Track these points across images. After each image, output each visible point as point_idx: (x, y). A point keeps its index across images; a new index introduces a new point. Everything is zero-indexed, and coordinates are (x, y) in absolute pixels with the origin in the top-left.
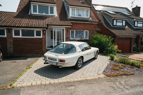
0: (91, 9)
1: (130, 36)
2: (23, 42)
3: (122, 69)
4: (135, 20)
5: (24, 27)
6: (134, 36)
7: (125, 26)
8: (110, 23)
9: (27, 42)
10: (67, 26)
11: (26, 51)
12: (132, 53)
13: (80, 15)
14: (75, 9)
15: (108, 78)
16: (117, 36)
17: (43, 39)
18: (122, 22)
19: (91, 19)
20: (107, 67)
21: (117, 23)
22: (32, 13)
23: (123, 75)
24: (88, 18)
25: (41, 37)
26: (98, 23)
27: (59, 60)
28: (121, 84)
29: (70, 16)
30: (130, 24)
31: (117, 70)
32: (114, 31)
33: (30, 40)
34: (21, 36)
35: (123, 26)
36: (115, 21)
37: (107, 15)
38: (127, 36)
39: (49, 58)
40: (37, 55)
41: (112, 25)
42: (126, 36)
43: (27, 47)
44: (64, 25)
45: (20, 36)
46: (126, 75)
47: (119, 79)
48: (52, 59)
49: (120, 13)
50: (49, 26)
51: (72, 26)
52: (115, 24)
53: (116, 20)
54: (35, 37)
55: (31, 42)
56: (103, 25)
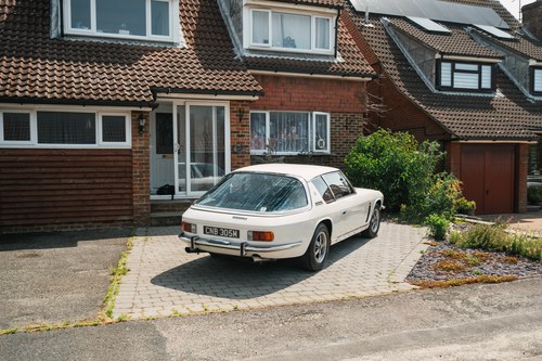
0: (339, 15)
1: (511, 138)
2: (44, 170)
3: (474, 265)
4: (532, 63)
5: (54, 101)
6: (530, 139)
7: (493, 90)
8: (424, 77)
9: (64, 170)
10: (241, 93)
11: (59, 209)
12: (523, 213)
13: (289, 42)
14: (270, 12)
15: (428, 290)
16: (458, 138)
17: (136, 156)
18: (479, 72)
19: (339, 59)
20: (419, 263)
21: (456, 75)
22: (68, 29)
23: (476, 281)
24: (327, 56)
25: (127, 144)
26: (374, 77)
27: (251, 234)
28: (469, 304)
29: (246, 46)
30: (513, 83)
31: (458, 268)
32: (442, 116)
33: (78, 159)
34: (33, 143)
35: (481, 90)
36: (446, 68)
37: (411, 38)
38: (499, 138)
39: (207, 230)
40: (108, 226)
41: (432, 88)
42: (495, 138)
43: (61, 193)
44: (227, 92)
45: (29, 139)
46: (487, 282)
47: (463, 292)
48: (219, 232)
49: (466, 25)
50: (158, 95)
51: (261, 94)
52: (445, 81)
53: (449, 65)
54: (100, 144)
55: (81, 170)
56: (394, 87)
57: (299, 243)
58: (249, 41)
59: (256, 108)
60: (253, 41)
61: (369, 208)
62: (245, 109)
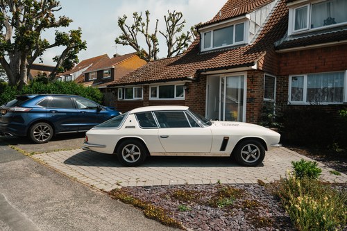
13: (330, 21)
25: (184, 98)
29: (289, 34)
50: (201, 73)
51: (251, 64)
54: (176, 98)
57: (104, 146)
58: (291, 30)
59: (294, 74)
60: (296, 29)
61: (226, 140)
62: (256, 75)
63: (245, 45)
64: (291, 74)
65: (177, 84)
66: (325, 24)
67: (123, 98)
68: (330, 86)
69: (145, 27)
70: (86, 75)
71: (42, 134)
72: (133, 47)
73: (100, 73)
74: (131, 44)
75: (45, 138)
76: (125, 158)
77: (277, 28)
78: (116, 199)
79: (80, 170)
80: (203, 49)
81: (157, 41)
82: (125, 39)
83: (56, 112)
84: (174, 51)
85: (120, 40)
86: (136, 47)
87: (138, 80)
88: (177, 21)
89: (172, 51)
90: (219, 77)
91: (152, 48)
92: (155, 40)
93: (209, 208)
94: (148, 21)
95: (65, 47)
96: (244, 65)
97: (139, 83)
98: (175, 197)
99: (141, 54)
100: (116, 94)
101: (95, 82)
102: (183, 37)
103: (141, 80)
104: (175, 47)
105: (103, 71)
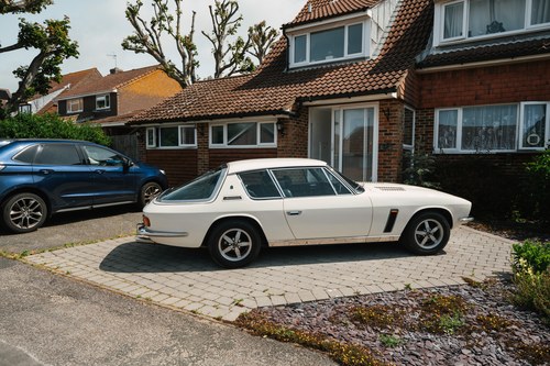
13: (496, 27)
14: (465, 1)
17: (279, 153)
25: (275, 144)
29: (434, 44)
33: (246, 155)
34: (225, 145)
45: (223, 142)
50: (304, 103)
51: (393, 90)
54: (259, 144)
57: (184, 235)
58: (438, 38)
59: (443, 106)
60: (445, 37)
61: (393, 215)
62: (394, 108)
63: (364, 58)
64: (438, 107)
65: (261, 121)
66: (488, 32)
67: (157, 145)
68: (496, 124)
69: (173, 24)
70: (62, 105)
71: (26, 214)
72: (155, 56)
73: (89, 101)
74: (150, 52)
75: (32, 222)
76: (223, 253)
77: (412, 34)
78: (262, 335)
79: (145, 282)
80: (293, 64)
81: (194, 48)
82: (138, 42)
83: (51, 172)
84: (226, 67)
85: (130, 43)
86: (160, 57)
87: (186, 114)
88: (231, 15)
89: (221, 65)
90: (330, 110)
91: (187, 61)
92: (191, 47)
93: (429, 336)
94: (179, 13)
95: (38, 51)
96: (380, 91)
97: (190, 118)
98: (358, 320)
99: (169, 70)
100: (142, 138)
101: (81, 116)
102: (239, 43)
103: (195, 113)
104: (227, 59)
105: (95, 97)
